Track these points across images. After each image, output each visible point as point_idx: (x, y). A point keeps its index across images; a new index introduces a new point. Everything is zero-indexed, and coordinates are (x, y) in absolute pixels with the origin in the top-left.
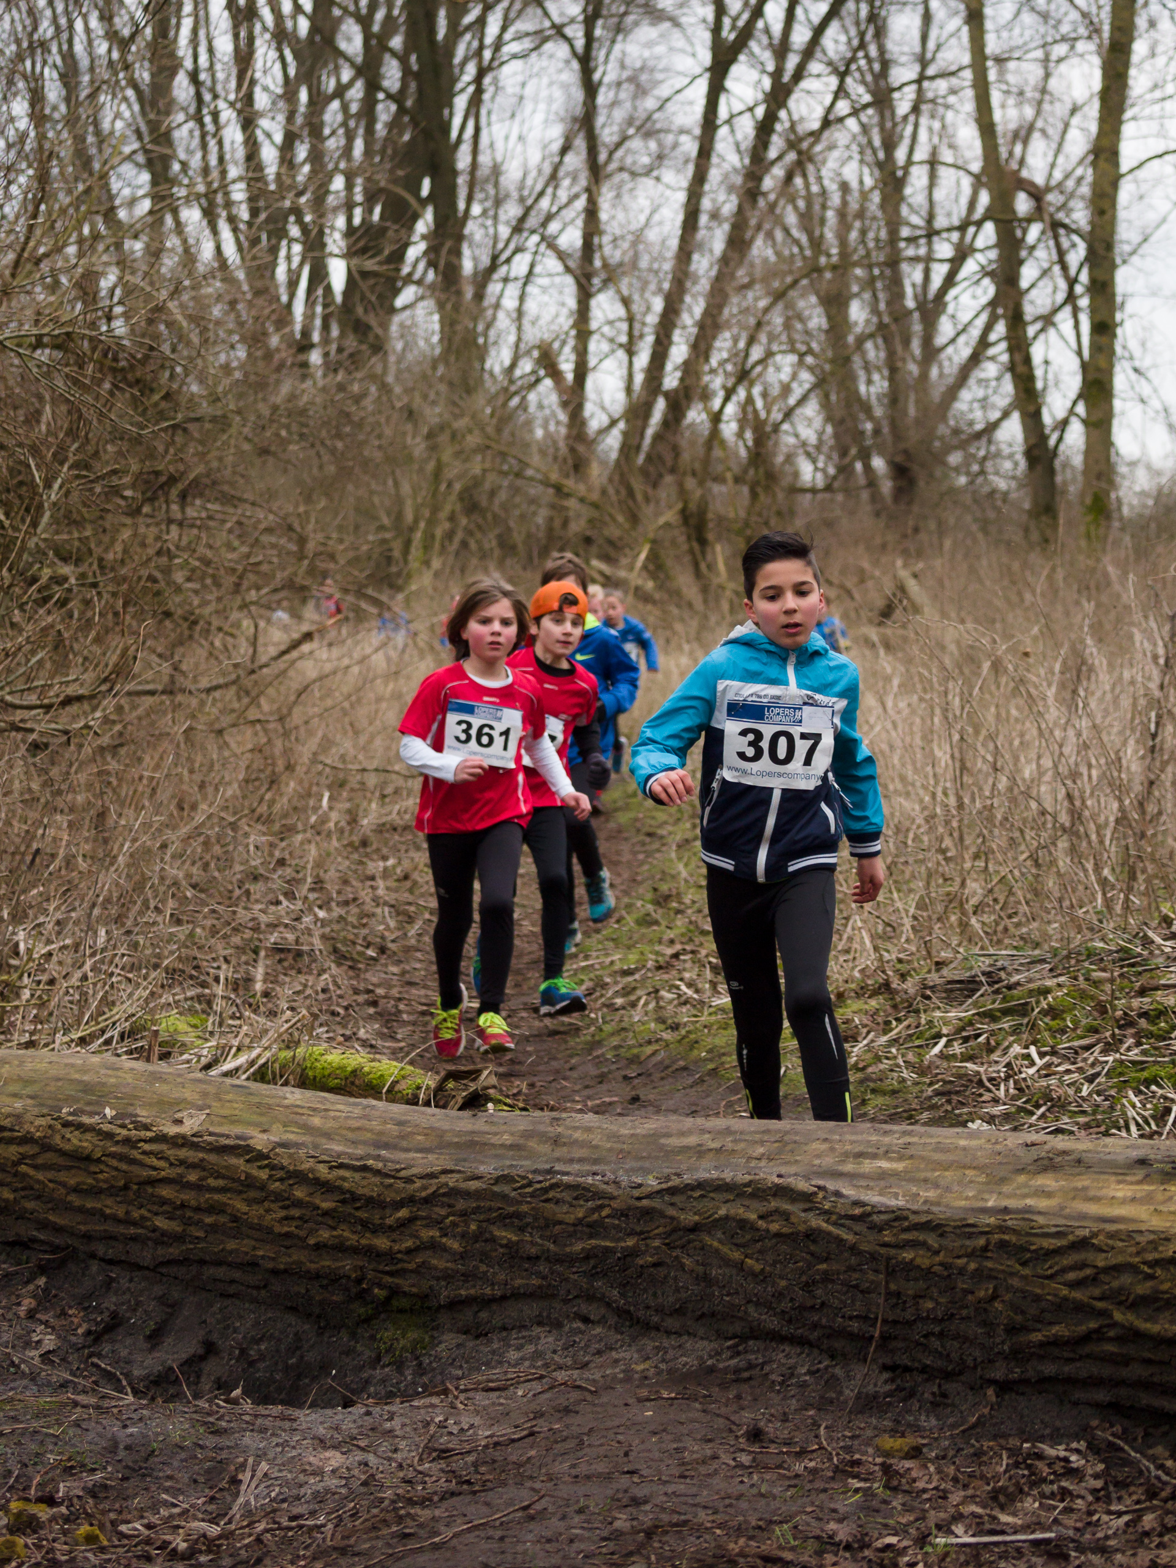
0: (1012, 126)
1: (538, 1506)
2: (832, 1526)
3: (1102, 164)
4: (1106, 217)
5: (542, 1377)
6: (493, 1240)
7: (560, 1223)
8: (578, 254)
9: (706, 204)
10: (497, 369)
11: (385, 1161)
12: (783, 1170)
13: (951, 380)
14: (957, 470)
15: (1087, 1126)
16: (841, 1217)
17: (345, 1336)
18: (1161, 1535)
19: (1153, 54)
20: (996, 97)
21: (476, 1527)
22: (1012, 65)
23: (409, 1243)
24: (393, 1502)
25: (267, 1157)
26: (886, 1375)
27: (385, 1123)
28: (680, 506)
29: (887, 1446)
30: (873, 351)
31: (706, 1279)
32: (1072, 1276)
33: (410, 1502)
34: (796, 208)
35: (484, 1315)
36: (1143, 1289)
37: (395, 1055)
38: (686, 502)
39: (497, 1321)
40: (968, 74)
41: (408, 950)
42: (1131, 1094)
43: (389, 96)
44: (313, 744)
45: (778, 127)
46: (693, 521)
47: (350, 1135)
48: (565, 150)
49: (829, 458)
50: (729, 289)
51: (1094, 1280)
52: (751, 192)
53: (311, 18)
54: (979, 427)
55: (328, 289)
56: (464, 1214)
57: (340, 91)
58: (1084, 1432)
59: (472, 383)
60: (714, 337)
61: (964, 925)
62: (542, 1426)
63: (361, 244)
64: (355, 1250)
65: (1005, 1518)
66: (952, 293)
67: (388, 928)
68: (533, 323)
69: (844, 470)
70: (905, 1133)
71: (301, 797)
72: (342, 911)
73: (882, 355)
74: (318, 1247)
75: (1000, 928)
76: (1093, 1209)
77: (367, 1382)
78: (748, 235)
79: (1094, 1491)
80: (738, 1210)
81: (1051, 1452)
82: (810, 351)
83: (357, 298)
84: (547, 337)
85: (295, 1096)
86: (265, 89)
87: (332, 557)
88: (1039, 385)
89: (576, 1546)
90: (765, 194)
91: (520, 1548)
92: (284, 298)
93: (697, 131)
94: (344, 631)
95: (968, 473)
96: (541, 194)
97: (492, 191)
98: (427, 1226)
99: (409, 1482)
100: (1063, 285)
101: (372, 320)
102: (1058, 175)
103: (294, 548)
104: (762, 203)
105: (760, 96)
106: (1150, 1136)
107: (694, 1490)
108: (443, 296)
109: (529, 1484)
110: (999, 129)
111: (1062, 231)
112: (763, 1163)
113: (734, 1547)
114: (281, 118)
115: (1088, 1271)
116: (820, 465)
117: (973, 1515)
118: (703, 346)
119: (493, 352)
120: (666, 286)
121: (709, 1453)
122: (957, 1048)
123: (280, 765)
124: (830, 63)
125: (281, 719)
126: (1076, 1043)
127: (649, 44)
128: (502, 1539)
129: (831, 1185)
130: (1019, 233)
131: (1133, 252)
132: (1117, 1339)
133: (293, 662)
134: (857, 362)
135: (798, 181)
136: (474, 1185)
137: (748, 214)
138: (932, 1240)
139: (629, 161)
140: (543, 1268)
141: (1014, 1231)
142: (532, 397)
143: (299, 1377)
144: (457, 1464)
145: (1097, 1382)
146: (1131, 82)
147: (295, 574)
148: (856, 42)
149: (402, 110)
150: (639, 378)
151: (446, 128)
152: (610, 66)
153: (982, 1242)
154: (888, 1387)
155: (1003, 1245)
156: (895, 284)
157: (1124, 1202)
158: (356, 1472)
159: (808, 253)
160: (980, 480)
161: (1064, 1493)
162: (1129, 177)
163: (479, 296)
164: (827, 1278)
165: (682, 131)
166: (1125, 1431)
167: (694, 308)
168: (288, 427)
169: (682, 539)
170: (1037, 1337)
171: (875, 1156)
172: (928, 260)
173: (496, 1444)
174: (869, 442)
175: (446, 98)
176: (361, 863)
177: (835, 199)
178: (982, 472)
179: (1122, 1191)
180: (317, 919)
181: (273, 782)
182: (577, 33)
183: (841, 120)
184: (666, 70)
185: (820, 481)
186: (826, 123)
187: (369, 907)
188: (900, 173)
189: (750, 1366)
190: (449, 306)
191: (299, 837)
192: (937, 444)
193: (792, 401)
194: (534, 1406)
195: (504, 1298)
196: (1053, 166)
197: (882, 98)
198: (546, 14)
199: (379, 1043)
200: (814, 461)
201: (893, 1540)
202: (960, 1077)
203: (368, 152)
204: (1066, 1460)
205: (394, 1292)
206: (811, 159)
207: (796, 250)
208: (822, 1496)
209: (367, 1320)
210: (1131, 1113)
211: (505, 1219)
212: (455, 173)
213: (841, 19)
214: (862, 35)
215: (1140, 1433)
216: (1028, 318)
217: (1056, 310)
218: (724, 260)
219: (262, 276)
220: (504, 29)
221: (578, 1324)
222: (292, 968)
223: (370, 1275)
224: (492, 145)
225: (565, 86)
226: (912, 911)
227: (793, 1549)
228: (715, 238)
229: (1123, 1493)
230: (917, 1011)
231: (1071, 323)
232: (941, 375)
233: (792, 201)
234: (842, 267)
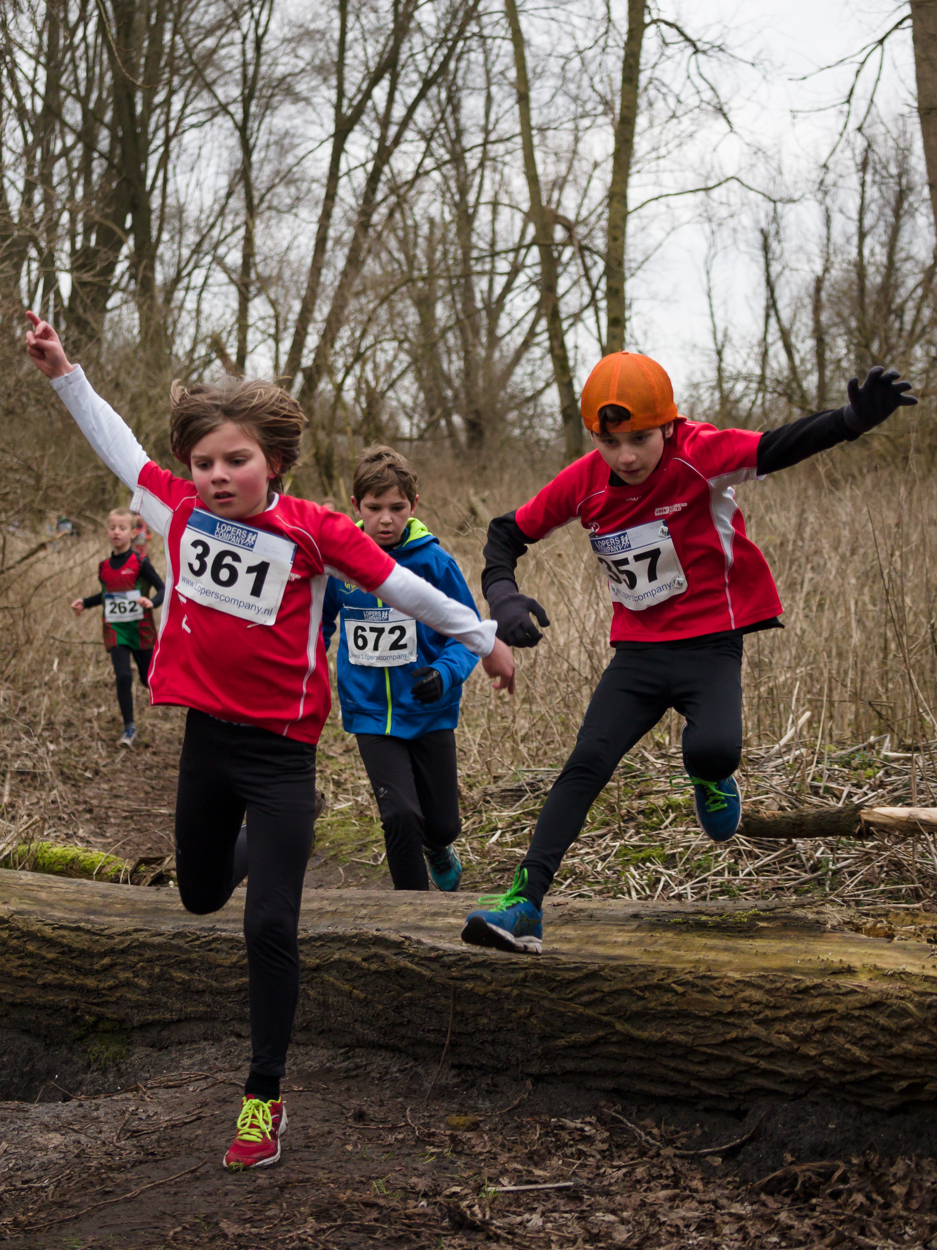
0: (552, 177)
1: (202, 1170)
2: (414, 1180)
3: (615, 205)
4: (619, 243)
5: (207, 1077)
6: (171, 979)
7: (220, 966)
8: (240, 270)
9: (332, 233)
10: (181, 353)
11: (93, 923)
12: (380, 926)
13: (508, 361)
14: (513, 424)
15: (601, 892)
16: (422, 959)
17: (65, 1051)
18: (648, 1182)
19: (651, 125)
20: (538, 156)
21: (158, 1186)
22: (550, 133)
23: (111, 983)
24: (98, 1169)
25: (7, 922)
26: (454, 1072)
27: (93, 895)
28: (313, 451)
29: (455, 1123)
30: (451, 338)
31: (324, 1005)
32: (585, 998)
33: (110, 1169)
34: (397, 236)
35: (165, 1033)
36: (637, 1006)
37: (105, 847)
38: (318, 448)
39: (175, 1038)
40: (519, 140)
41: (114, 772)
42: (632, 869)
43: (102, 155)
44: (47, 624)
45: (383, 178)
46: (323, 462)
47: (67, 905)
48: (229, 195)
49: (422, 416)
50: (348, 294)
51: (601, 1001)
52: (363, 224)
53: (44, 99)
54: (529, 394)
55: (58, 294)
56: (150, 961)
57: (66, 152)
58: (595, 1110)
59: (162, 362)
60: (338, 330)
61: (515, 750)
62: (207, 1112)
63: (80, 261)
64: (71, 988)
65: (538, 1172)
66: (510, 296)
67: (100, 756)
68: (207, 319)
69: (433, 425)
70: (467, 898)
71: (38, 662)
72: (67, 745)
73: (459, 342)
74: (45, 986)
75: (541, 752)
76: (600, 950)
77: (81, 1083)
78: (363, 254)
79: (602, 1152)
80: (346, 954)
81: (570, 1124)
82: (407, 339)
83: (78, 302)
84: (218, 330)
85: (27, 877)
86: (10, 149)
87: (60, 489)
88: (571, 363)
89: (230, 1198)
90: (374, 226)
91: (189, 1200)
92: (26, 302)
93: (325, 181)
94: (69, 543)
95: (521, 427)
96: (213, 226)
97: (177, 224)
98: (123, 970)
99: (110, 1154)
100: (587, 291)
101: (89, 317)
102: (584, 213)
103: (32, 482)
104: (371, 232)
105: (370, 155)
106: (646, 899)
107: (315, 1156)
108: (141, 300)
109: (196, 1154)
110: (542, 179)
111: (587, 253)
112: (366, 921)
113: (343, 1197)
114: (21, 170)
115: (597, 995)
116: (415, 420)
117: (515, 1170)
118: (329, 336)
119: (178, 340)
120: (303, 293)
121: (326, 1129)
122: (508, 838)
123: (23, 638)
124: (420, 132)
125: (23, 606)
126: (593, 833)
127: (291, 117)
128: (176, 1194)
129: (414, 936)
130: (556, 254)
131: (639, 268)
132: (619, 1043)
133: (31, 565)
134: (441, 348)
135: (398, 216)
136: (157, 940)
137: (361, 240)
138: (486, 974)
139: (275, 203)
140: (208, 998)
141: (545, 967)
142: (207, 374)
143: (31, 1080)
144: (145, 1141)
145: (603, 1074)
146: (636, 147)
147: (33, 501)
148: (438, 116)
149: (111, 165)
150: (284, 359)
151: (143, 177)
152: (261, 133)
153: (521, 975)
154: (455, 1080)
155: (537, 977)
156: (468, 291)
157: (623, 945)
158: (71, 1148)
159: (405, 268)
160: (529, 432)
161: (581, 1154)
162: (634, 214)
163: (168, 300)
164: (412, 1002)
165: (314, 180)
166: (624, 1109)
167: (322, 310)
168: (27, 396)
169: (315, 476)
170: (562, 1042)
171: (446, 915)
172: (492, 273)
173: (173, 1126)
174: (450, 405)
175: (143, 155)
176: (82, 710)
177: (425, 230)
178: (531, 427)
179: (621, 937)
180: (48, 751)
181: (16, 653)
182: (237, 110)
183: (427, 173)
184: (301, 135)
185: (415, 433)
186: (417, 175)
187: (87, 742)
188: (471, 211)
189: (357, 1067)
190: (145, 307)
191: (37, 692)
192: (499, 406)
193: (394, 375)
194: (200, 1098)
195: (179, 1021)
196: (580, 206)
197: (457, 158)
198: (215, 96)
199: (92, 839)
200: (410, 417)
201: (457, 1189)
202: (510, 858)
203: (87, 196)
204: (582, 1130)
205: (100, 1018)
206: (405, 201)
207: (396, 266)
208: (407, 1159)
209: (81, 1039)
210: (632, 882)
211: (180, 964)
212: (150, 211)
213: (428, 100)
214: (443, 112)
215: (634, 1109)
216: (563, 316)
217: (583, 309)
218: (344, 274)
219: (8, 286)
220: (185, 106)
221: (233, 1039)
222: (29, 786)
223: (83, 1006)
224: (177, 191)
225: (231, 149)
226: (478, 740)
227: (385, 1197)
228: (339, 259)
229: (622, 1153)
230: (480, 812)
231: (594, 319)
232: (502, 357)
233: (394, 230)
234: (429, 279)
